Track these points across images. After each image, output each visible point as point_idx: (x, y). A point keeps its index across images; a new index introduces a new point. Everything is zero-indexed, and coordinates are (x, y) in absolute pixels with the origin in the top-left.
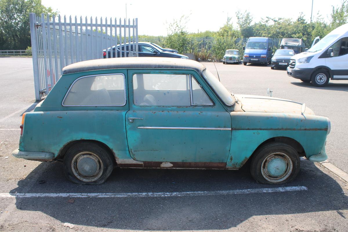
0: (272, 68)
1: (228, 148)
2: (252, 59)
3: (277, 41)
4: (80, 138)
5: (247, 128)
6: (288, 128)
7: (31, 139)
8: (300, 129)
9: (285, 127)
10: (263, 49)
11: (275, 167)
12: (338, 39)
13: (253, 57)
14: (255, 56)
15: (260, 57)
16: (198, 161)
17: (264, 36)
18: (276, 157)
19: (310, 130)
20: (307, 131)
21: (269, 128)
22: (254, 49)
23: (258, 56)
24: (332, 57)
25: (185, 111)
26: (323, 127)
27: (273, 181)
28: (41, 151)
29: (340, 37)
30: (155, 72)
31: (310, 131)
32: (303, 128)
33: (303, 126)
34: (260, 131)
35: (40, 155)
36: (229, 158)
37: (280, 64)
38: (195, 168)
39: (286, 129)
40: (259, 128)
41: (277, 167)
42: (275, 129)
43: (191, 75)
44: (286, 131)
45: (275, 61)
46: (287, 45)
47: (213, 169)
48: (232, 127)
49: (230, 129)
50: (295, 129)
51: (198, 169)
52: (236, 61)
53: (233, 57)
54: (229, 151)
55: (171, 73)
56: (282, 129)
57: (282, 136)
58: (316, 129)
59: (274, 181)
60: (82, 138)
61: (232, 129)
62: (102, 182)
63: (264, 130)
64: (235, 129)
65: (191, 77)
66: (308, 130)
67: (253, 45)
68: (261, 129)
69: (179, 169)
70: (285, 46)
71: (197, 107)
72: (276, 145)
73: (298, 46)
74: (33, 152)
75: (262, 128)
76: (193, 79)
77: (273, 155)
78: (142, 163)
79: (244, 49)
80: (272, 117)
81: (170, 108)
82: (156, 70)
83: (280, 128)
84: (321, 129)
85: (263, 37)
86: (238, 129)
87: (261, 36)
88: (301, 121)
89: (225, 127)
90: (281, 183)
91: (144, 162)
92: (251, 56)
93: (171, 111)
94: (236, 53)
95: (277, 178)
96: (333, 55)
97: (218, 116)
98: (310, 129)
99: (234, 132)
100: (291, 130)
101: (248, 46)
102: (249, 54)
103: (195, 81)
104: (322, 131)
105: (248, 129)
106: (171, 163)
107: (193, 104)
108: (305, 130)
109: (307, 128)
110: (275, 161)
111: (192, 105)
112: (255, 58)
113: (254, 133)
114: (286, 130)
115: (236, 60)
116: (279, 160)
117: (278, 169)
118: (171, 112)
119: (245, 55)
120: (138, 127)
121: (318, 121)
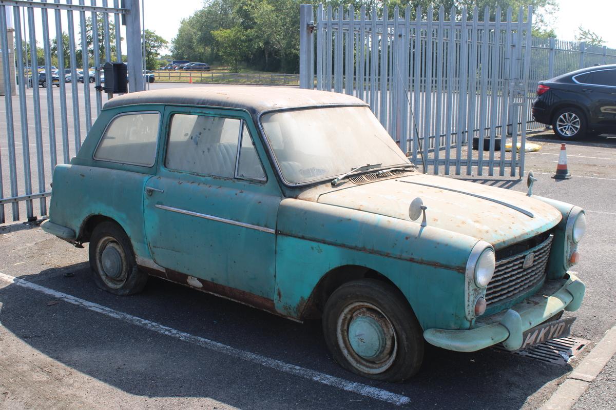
1: (272, 271)
5: (300, 234)
6: (375, 249)
8: (401, 256)
9: (369, 247)
11: (357, 334)
16: (232, 285)
18: (368, 314)
19: (421, 263)
20: (414, 264)
21: (339, 242)
25: (220, 187)
26: (455, 263)
27: (362, 367)
30: (195, 111)
31: (423, 266)
32: (405, 255)
33: (407, 252)
34: (322, 246)
35: (59, 231)
36: (276, 292)
38: (239, 302)
39: (372, 252)
40: (320, 237)
41: (361, 335)
42: (351, 248)
43: (243, 120)
44: (370, 255)
47: (265, 310)
48: (278, 229)
49: (273, 231)
50: (389, 254)
51: (243, 303)
54: (275, 276)
55: (215, 114)
56: (363, 249)
57: (364, 265)
58: (436, 265)
59: (364, 368)
61: (277, 233)
62: (125, 293)
63: (329, 244)
64: (283, 234)
65: (243, 123)
66: (417, 262)
68: (324, 242)
69: (217, 297)
71: (241, 182)
72: (360, 284)
75: (327, 239)
76: (245, 127)
77: (364, 309)
78: (164, 271)
80: (350, 220)
81: (203, 179)
82: (196, 108)
83: (360, 245)
84: (447, 267)
86: (287, 235)
88: (407, 238)
89: (266, 226)
90: (375, 376)
91: (167, 269)
93: (204, 184)
95: (374, 366)
97: (260, 202)
98: (422, 260)
99: (279, 237)
100: (381, 255)
103: (247, 133)
104: (450, 271)
105: (303, 238)
106: (200, 280)
107: (237, 175)
108: (412, 260)
109: (415, 257)
110: (360, 321)
111: (236, 177)
113: (312, 248)
114: (370, 253)
116: (368, 321)
117: (361, 340)
118: (202, 186)
120: (157, 206)
121: (446, 245)
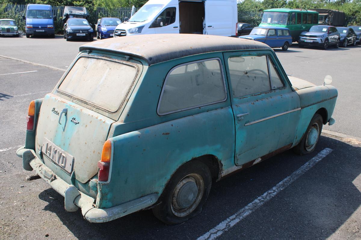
0: (68, 40)
2: (37, 31)
3: (55, 9)
4: (192, 158)
7: (126, 182)
10: (48, 18)
12: (164, 9)
13: (39, 28)
14: (40, 27)
15: (46, 28)
17: (39, 3)
22: (38, 18)
23: (44, 27)
24: (161, 26)
28: (140, 195)
29: (165, 7)
35: (144, 203)
36: (295, 138)
37: (77, 35)
43: (268, 55)
45: (71, 31)
46: (72, 13)
48: (301, 106)
49: (300, 108)
52: (15, 34)
53: (11, 28)
54: (297, 130)
60: (193, 157)
65: (268, 57)
67: (34, 14)
70: (70, 14)
71: (276, 91)
73: (84, 14)
74: (128, 202)
79: (24, 18)
85: (37, 4)
86: (304, 107)
87: (34, 3)
89: (297, 107)
91: (243, 165)
92: (35, 27)
94: (12, 23)
96: (162, 25)
99: (301, 111)
101: (29, 15)
102: (33, 24)
111: (272, 89)
112: (41, 29)
115: (15, 32)
119: (28, 26)
120: (245, 125)
